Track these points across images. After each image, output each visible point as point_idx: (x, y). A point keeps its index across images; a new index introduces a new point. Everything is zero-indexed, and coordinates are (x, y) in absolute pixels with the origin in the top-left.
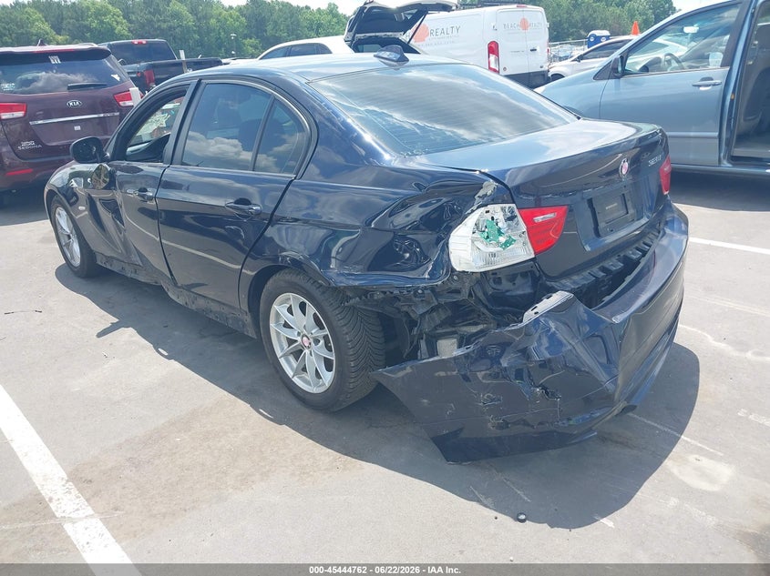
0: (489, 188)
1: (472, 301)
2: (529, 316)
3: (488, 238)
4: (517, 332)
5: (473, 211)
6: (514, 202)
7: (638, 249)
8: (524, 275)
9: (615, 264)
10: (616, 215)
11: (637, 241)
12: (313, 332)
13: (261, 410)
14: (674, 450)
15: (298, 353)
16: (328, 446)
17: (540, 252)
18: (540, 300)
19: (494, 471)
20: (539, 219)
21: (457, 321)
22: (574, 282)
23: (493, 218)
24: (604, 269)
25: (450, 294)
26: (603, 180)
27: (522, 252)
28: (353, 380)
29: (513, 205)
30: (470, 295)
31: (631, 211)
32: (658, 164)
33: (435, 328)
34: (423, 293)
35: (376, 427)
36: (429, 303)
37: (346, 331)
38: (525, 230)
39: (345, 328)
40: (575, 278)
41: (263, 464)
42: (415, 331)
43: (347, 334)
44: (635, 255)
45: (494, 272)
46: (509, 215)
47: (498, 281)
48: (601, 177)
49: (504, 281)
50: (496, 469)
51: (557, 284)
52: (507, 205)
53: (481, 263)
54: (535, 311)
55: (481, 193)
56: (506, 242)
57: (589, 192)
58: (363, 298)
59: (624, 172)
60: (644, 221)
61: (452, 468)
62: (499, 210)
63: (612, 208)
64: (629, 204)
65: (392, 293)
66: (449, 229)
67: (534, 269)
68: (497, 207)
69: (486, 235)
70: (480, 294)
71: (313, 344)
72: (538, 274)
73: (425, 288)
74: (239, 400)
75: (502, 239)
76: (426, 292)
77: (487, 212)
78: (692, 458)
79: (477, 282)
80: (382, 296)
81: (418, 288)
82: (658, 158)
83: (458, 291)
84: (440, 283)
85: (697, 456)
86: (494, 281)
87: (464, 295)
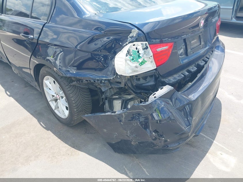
0: (135, 32)
1: (126, 87)
2: (152, 98)
3: (133, 59)
4: (146, 106)
5: (127, 45)
6: (147, 41)
7: (203, 60)
8: (151, 76)
9: (193, 69)
10: (196, 45)
11: (203, 56)
12: (60, 93)
13: (41, 123)
14: (211, 148)
15: (56, 100)
16: (66, 143)
17: (158, 66)
18: (157, 90)
19: (135, 158)
20: (159, 50)
21: (121, 93)
22: (175, 78)
23: (137, 48)
24: (189, 71)
25: (117, 84)
26: (191, 31)
27: (150, 66)
28: (76, 116)
29: (147, 42)
30: (125, 85)
31: (202, 43)
32: (216, 21)
33: (112, 96)
34: (104, 82)
35: (88, 133)
36: (107, 86)
37: (72, 96)
38: (152, 55)
39: (71, 95)
40: (175, 76)
41: (37, 151)
42: (103, 96)
43: (72, 97)
44: (202, 63)
45: (136, 76)
46: (145, 47)
47: (139, 79)
48: (189, 29)
49: (141, 79)
50: (136, 157)
51: (167, 80)
52: (144, 43)
53: (130, 71)
54: (155, 96)
55: (131, 35)
56: (142, 62)
57: (184, 37)
58: (78, 82)
59: (202, 25)
60: (207, 48)
61: (117, 155)
62: (140, 44)
63: (194, 42)
64: (202, 40)
65: (90, 81)
66: (115, 53)
67: (156, 74)
68: (139, 43)
69: (132, 58)
70: (130, 85)
71: (61, 98)
72: (157, 76)
73: (106, 80)
74: (34, 118)
75: (140, 60)
76: (106, 82)
77: (134, 45)
78: (219, 153)
79: (128, 80)
80: (86, 82)
81: (102, 80)
82: (217, 18)
83: (120, 83)
84: (112, 78)
85: (221, 152)
86: (136, 79)
87: (122, 85)
